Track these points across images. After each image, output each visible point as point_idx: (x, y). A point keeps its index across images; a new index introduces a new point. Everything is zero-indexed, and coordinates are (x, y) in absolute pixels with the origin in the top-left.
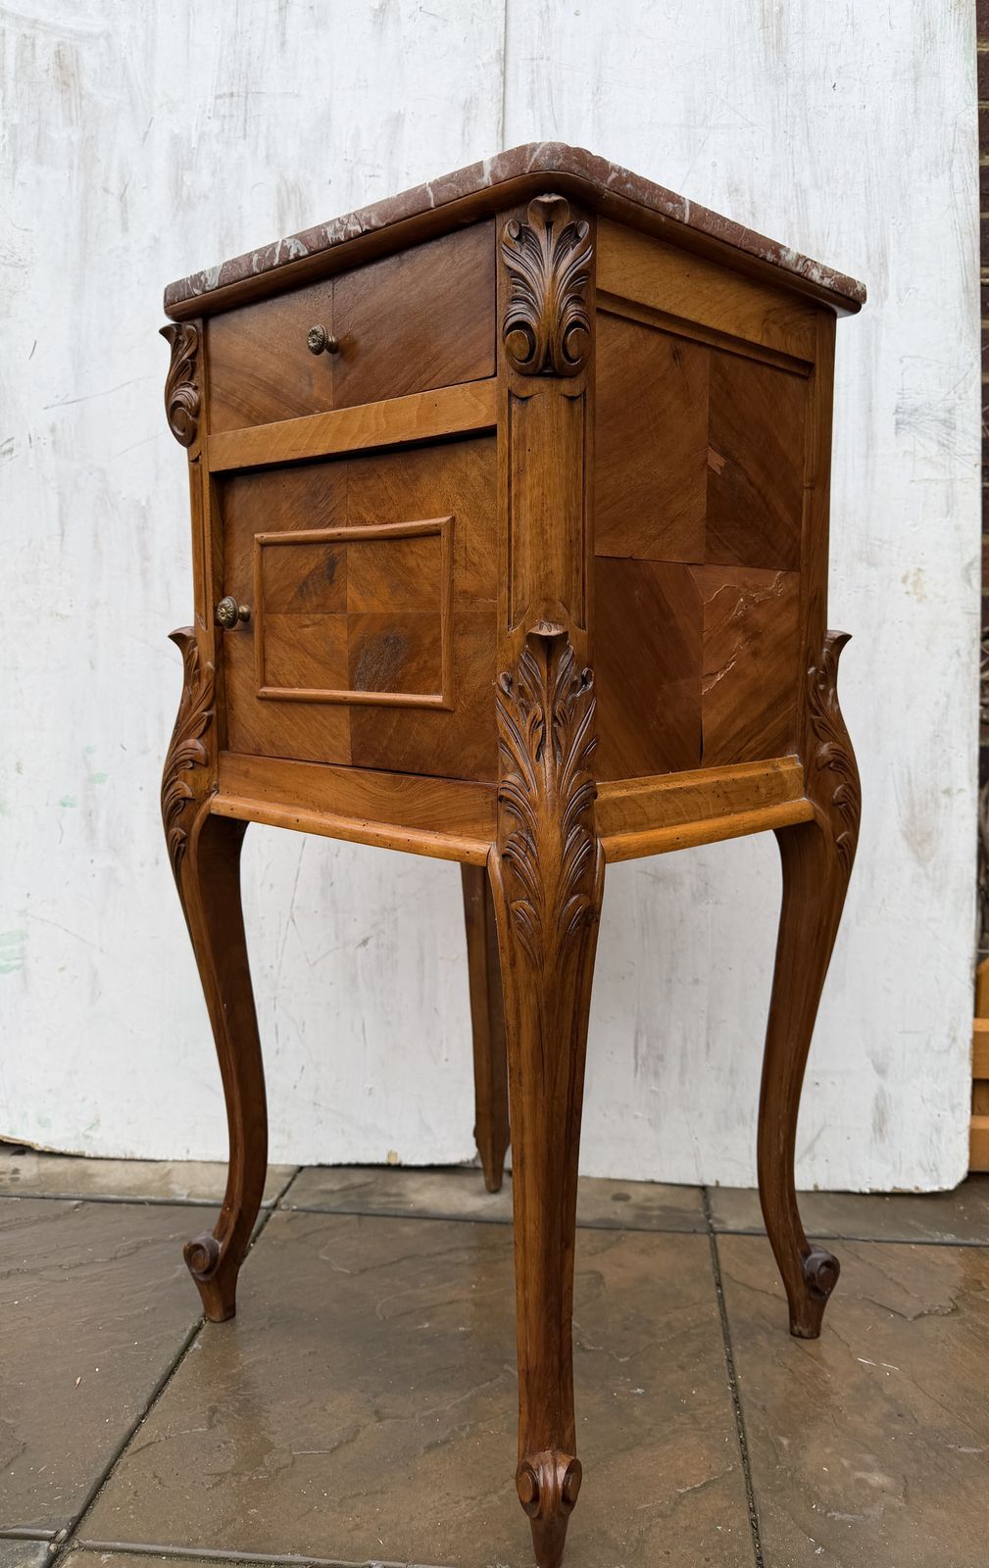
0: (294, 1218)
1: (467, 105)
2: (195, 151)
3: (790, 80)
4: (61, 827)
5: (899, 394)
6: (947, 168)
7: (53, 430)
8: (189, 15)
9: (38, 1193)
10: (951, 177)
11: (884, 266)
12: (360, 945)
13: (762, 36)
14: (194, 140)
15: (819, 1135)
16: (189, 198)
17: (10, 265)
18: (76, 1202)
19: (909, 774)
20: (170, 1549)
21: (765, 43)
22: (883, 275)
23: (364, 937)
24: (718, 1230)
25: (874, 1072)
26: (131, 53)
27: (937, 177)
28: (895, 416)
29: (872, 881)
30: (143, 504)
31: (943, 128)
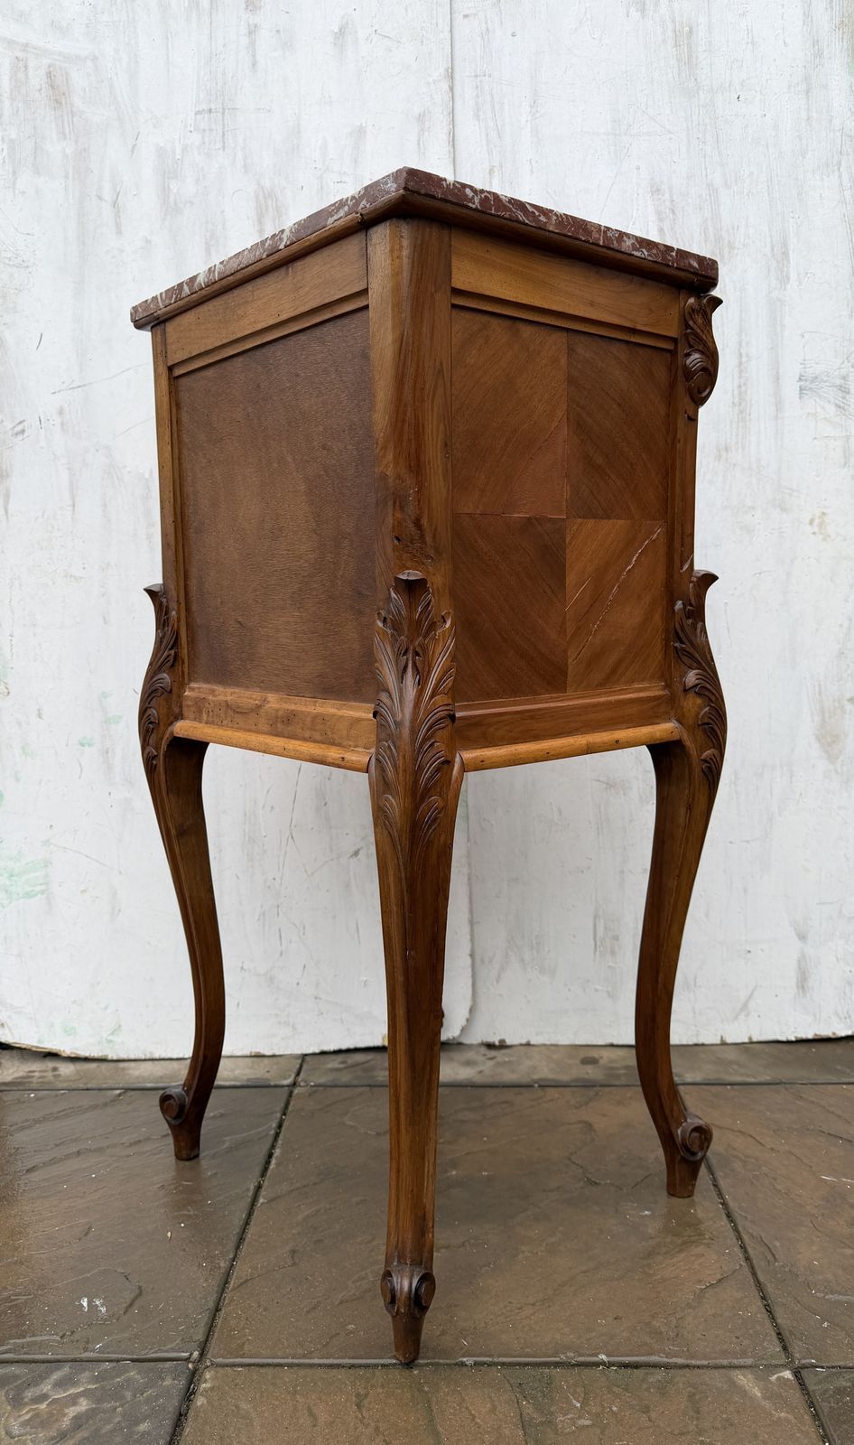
0: (315, 1092)
1: (421, 118)
2: (179, 162)
3: (701, 93)
4: (80, 765)
5: (801, 364)
6: (836, 168)
7: (61, 412)
8: (167, 38)
9: (81, 1086)
10: (840, 177)
11: (786, 254)
12: (352, 856)
13: (675, 53)
14: (178, 151)
15: (752, 993)
16: (175, 203)
17: (14, 266)
18: (118, 1092)
19: (820, 685)
20: (290, 1361)
21: (678, 60)
22: (785, 262)
23: (355, 848)
24: (679, 1082)
25: (797, 939)
26: (117, 74)
27: (828, 177)
28: (799, 384)
29: (791, 778)
30: (147, 476)
31: (832, 134)
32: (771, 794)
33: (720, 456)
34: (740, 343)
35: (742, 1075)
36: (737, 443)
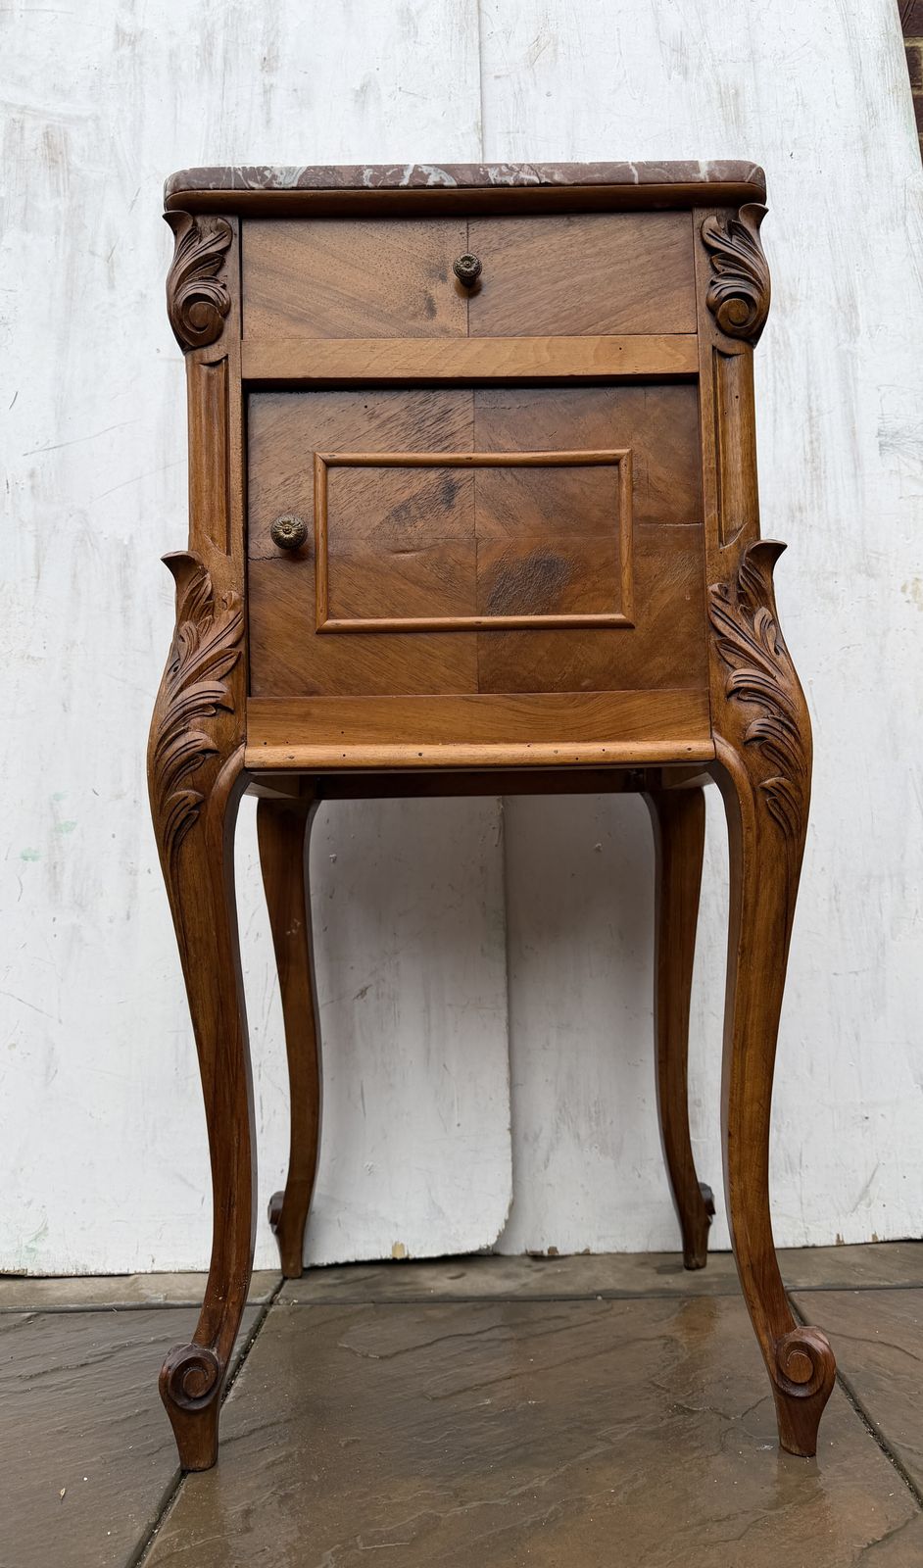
4: (20, 882)
5: (879, 418)
7: (32, 475)
12: (357, 996)
13: (721, 113)
22: (853, 314)
23: (362, 986)
26: (119, 132)
28: (878, 439)
29: (903, 891)
30: (126, 542)
31: (894, 190)
32: (881, 912)
33: (794, 517)
34: (809, 396)
35: (871, 1278)
36: (812, 502)
